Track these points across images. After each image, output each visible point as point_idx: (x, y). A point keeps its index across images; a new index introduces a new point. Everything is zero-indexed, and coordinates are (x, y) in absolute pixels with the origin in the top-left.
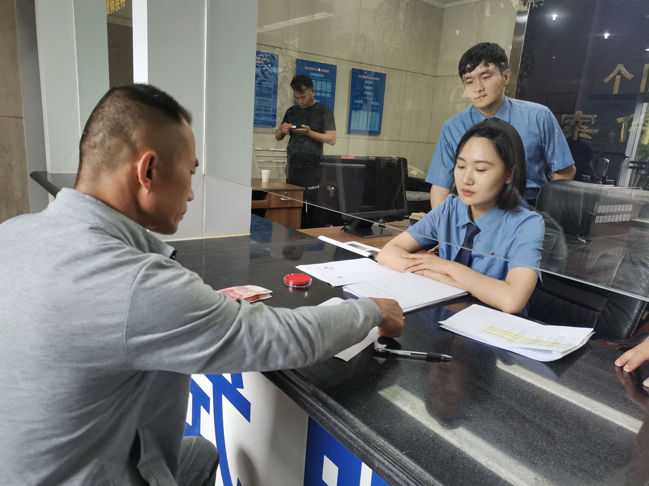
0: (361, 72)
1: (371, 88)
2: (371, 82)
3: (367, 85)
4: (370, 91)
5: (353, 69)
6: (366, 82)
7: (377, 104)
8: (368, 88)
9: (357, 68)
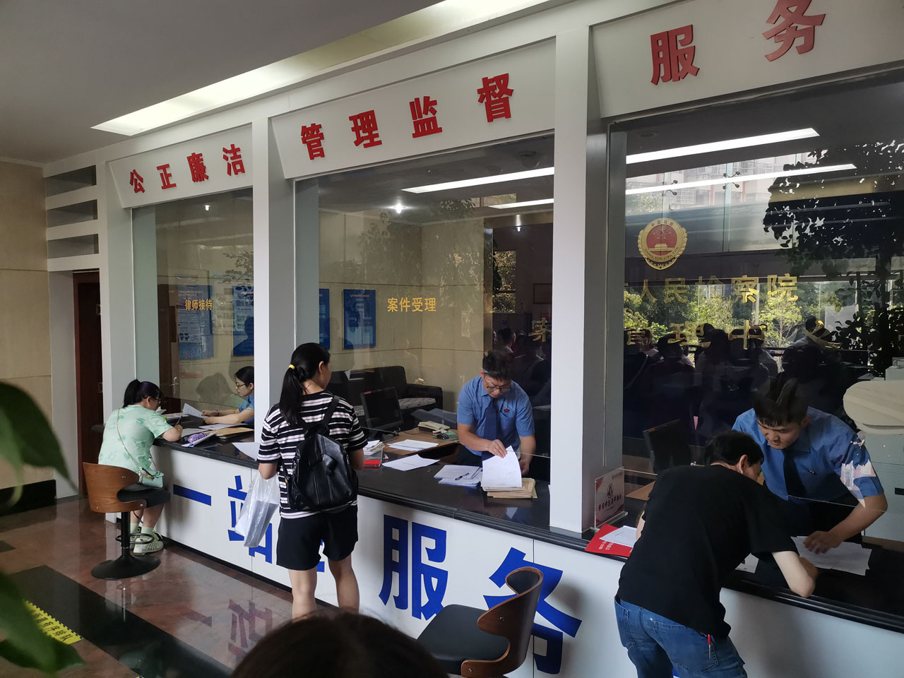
0: (352, 291)
1: (363, 305)
2: (362, 300)
3: (359, 302)
4: (362, 307)
5: (344, 290)
6: (357, 300)
7: (370, 318)
8: (360, 305)
9: (348, 288)
